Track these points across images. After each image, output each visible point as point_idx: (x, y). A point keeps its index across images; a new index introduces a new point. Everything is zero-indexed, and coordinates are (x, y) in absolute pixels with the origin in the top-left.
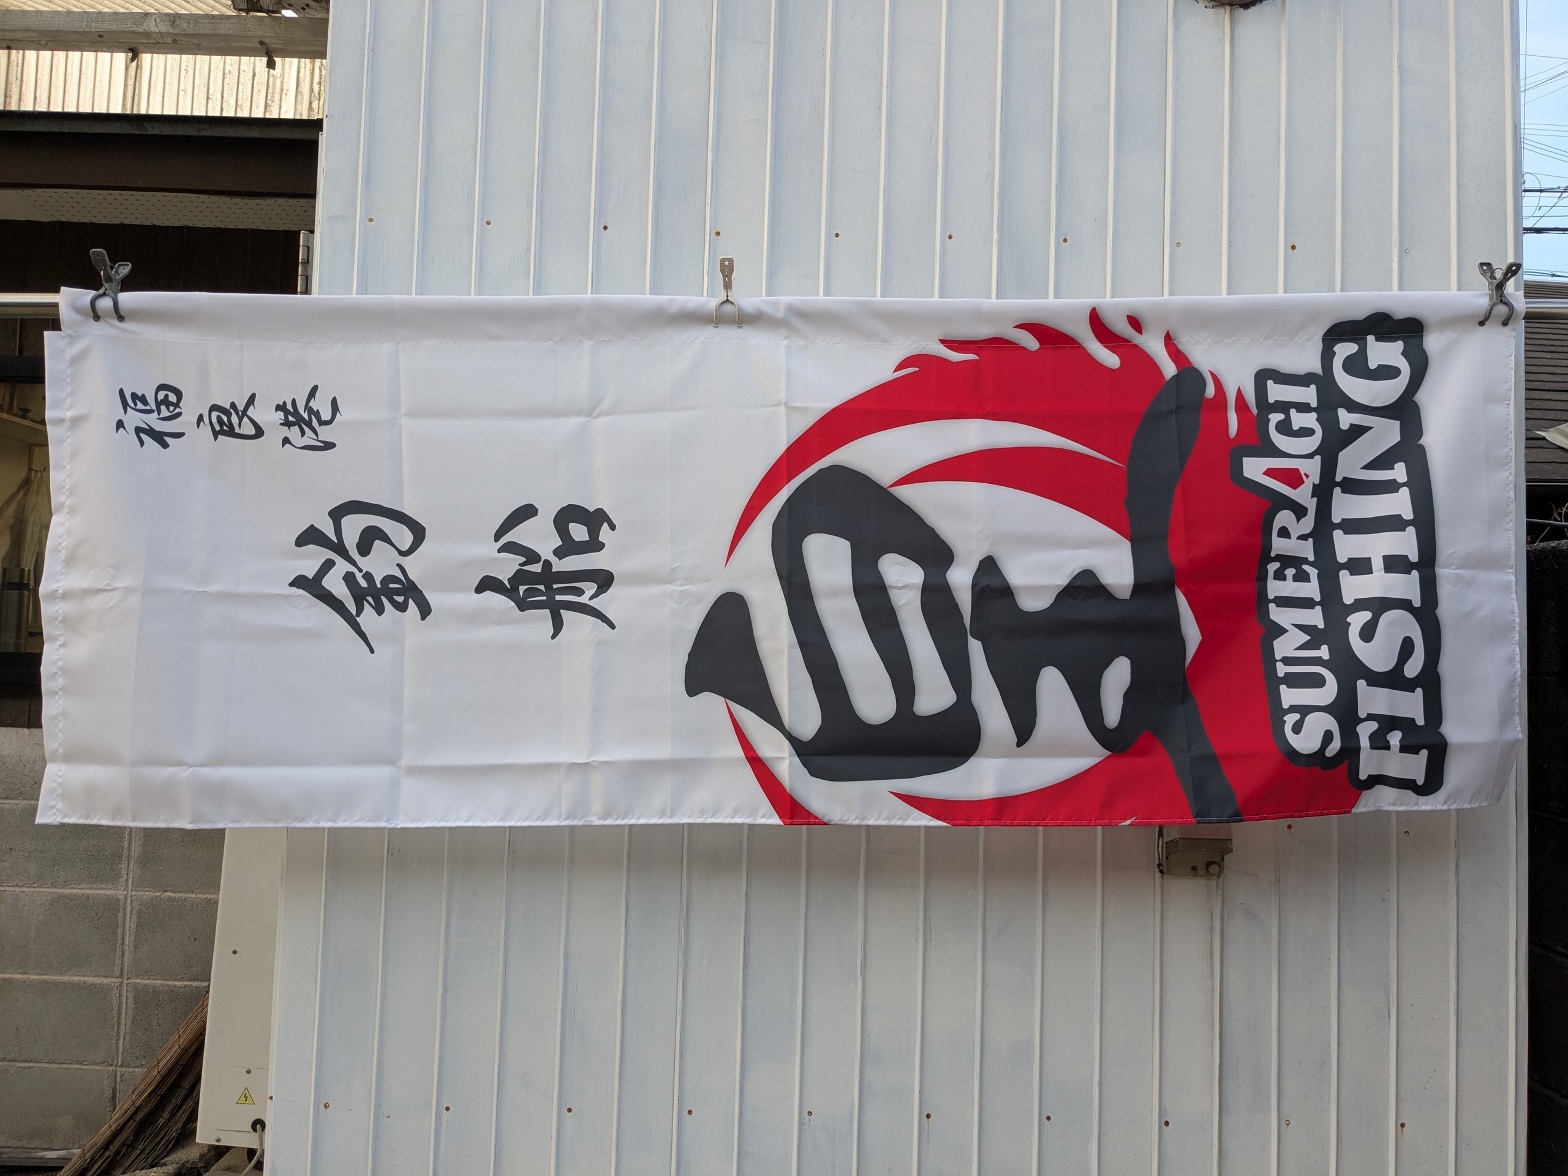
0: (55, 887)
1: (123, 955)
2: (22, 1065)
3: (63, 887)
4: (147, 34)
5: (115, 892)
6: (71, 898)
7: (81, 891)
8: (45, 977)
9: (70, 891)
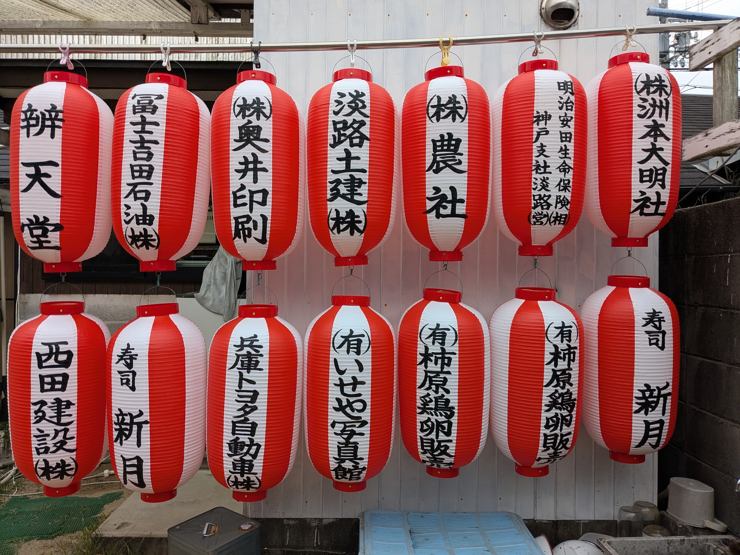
4: (151, 30)
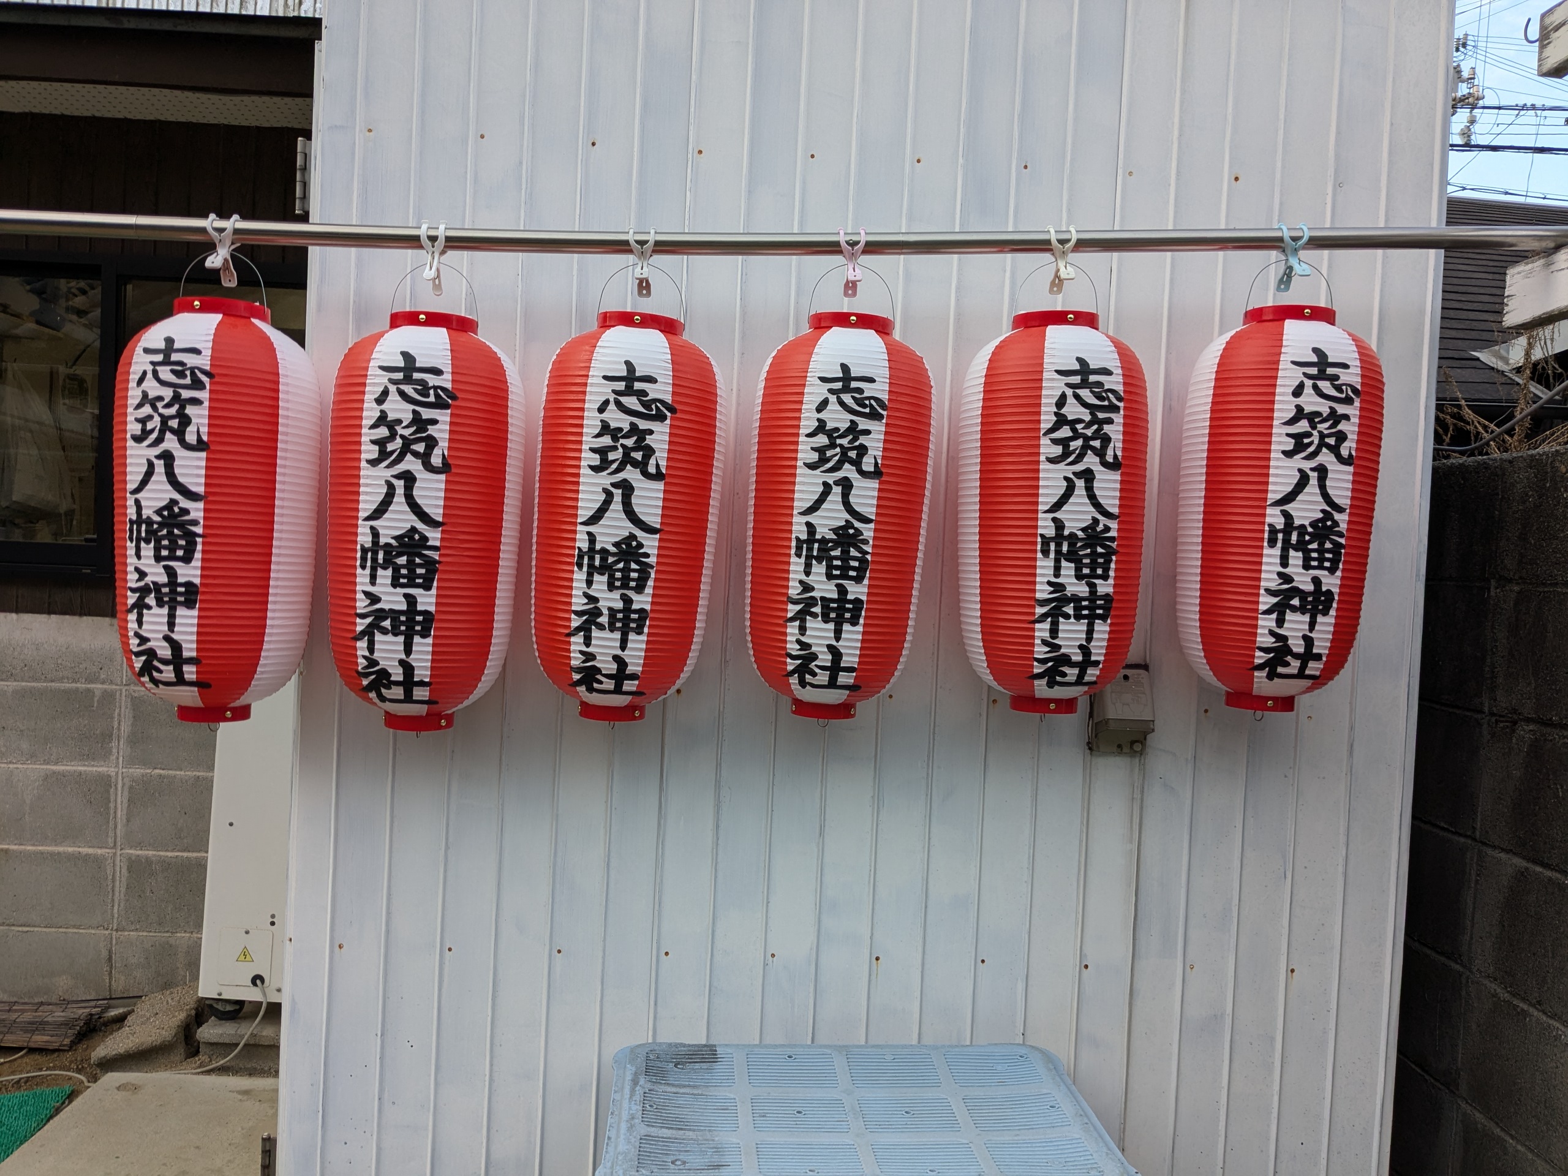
0: (48, 763)
1: (116, 827)
2: (20, 929)
3: (56, 764)
5: (105, 769)
6: (63, 774)
7: (75, 768)
8: (40, 848)
9: (63, 768)
